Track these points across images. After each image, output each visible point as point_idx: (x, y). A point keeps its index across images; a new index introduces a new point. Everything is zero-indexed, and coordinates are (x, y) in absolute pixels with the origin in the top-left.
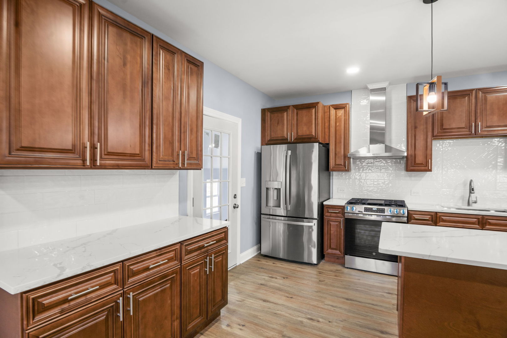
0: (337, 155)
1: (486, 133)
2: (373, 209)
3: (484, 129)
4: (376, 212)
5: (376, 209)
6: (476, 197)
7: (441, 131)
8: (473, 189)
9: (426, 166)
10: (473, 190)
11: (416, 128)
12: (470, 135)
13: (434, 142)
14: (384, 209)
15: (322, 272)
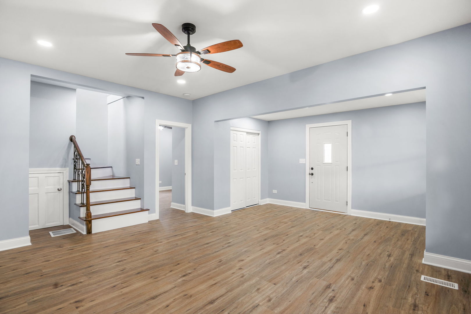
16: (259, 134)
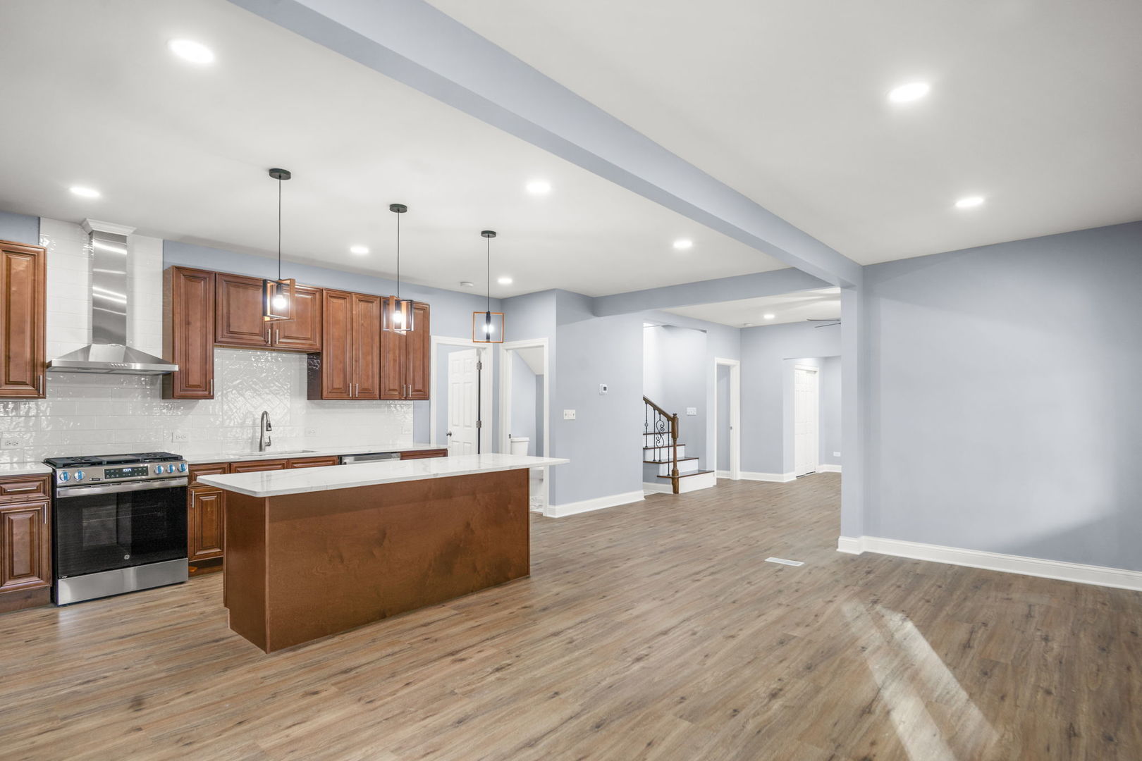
0: (11, 360)
1: (283, 345)
2: (124, 470)
3: (281, 340)
4: (130, 476)
5: (130, 470)
6: (269, 438)
7: (226, 334)
8: (269, 424)
9: (206, 390)
10: (270, 427)
11: (188, 324)
12: (265, 345)
13: (217, 352)
14: (147, 467)
15: (13, 630)
16: (815, 372)
